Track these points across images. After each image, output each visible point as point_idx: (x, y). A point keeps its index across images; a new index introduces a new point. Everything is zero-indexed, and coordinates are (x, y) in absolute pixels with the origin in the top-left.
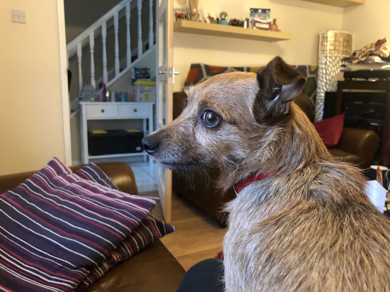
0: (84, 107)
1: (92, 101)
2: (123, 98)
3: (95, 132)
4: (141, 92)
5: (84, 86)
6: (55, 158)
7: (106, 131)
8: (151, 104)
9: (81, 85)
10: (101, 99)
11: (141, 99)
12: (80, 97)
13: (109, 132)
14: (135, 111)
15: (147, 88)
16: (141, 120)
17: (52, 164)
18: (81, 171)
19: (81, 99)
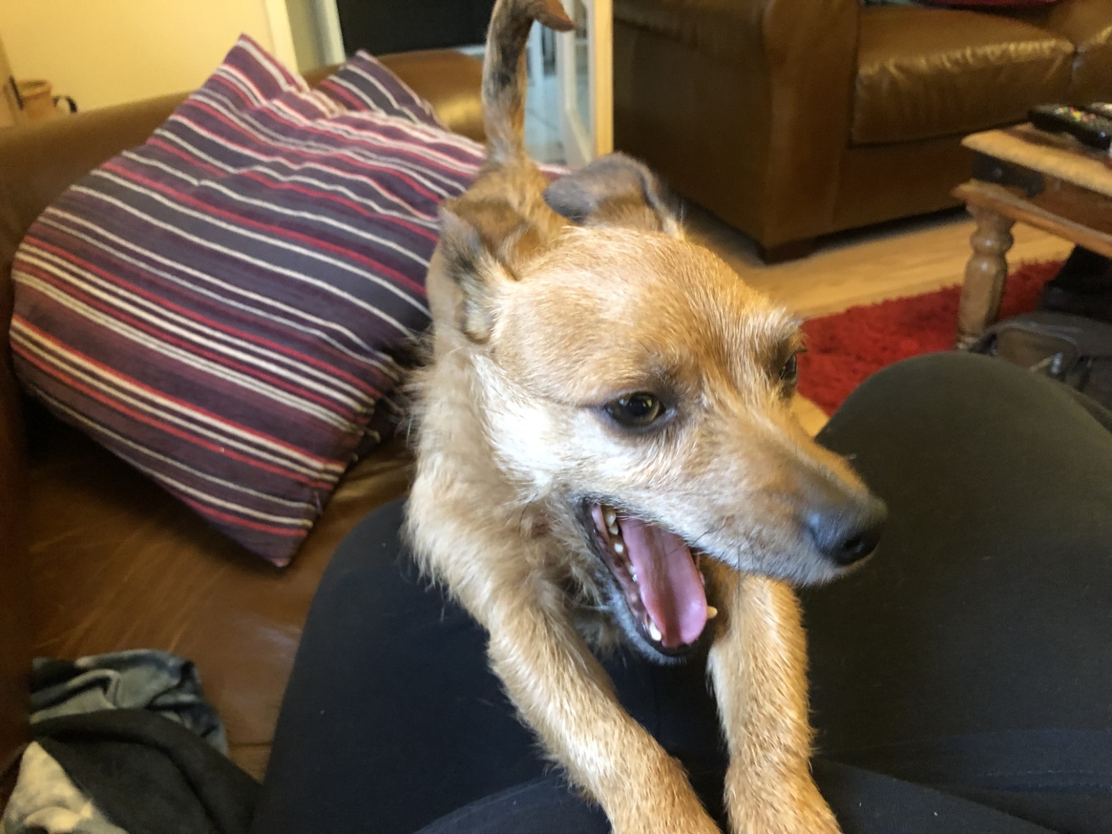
6: (243, 37)
17: (237, 57)
18: (333, 82)
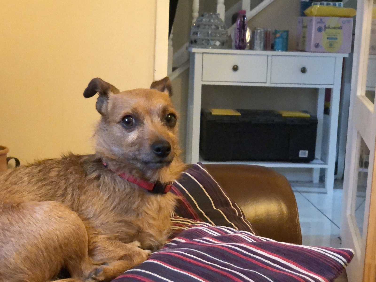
0: (198, 59)
1: (214, 47)
2: (279, 42)
3: (216, 112)
4: (320, 30)
5: (202, 15)
7: (238, 111)
8: (339, 58)
9: (196, 14)
10: (233, 44)
11: (317, 46)
12: (193, 37)
13: (245, 113)
14: (303, 70)
15: (332, 22)
16: (315, 91)
19: (194, 42)
